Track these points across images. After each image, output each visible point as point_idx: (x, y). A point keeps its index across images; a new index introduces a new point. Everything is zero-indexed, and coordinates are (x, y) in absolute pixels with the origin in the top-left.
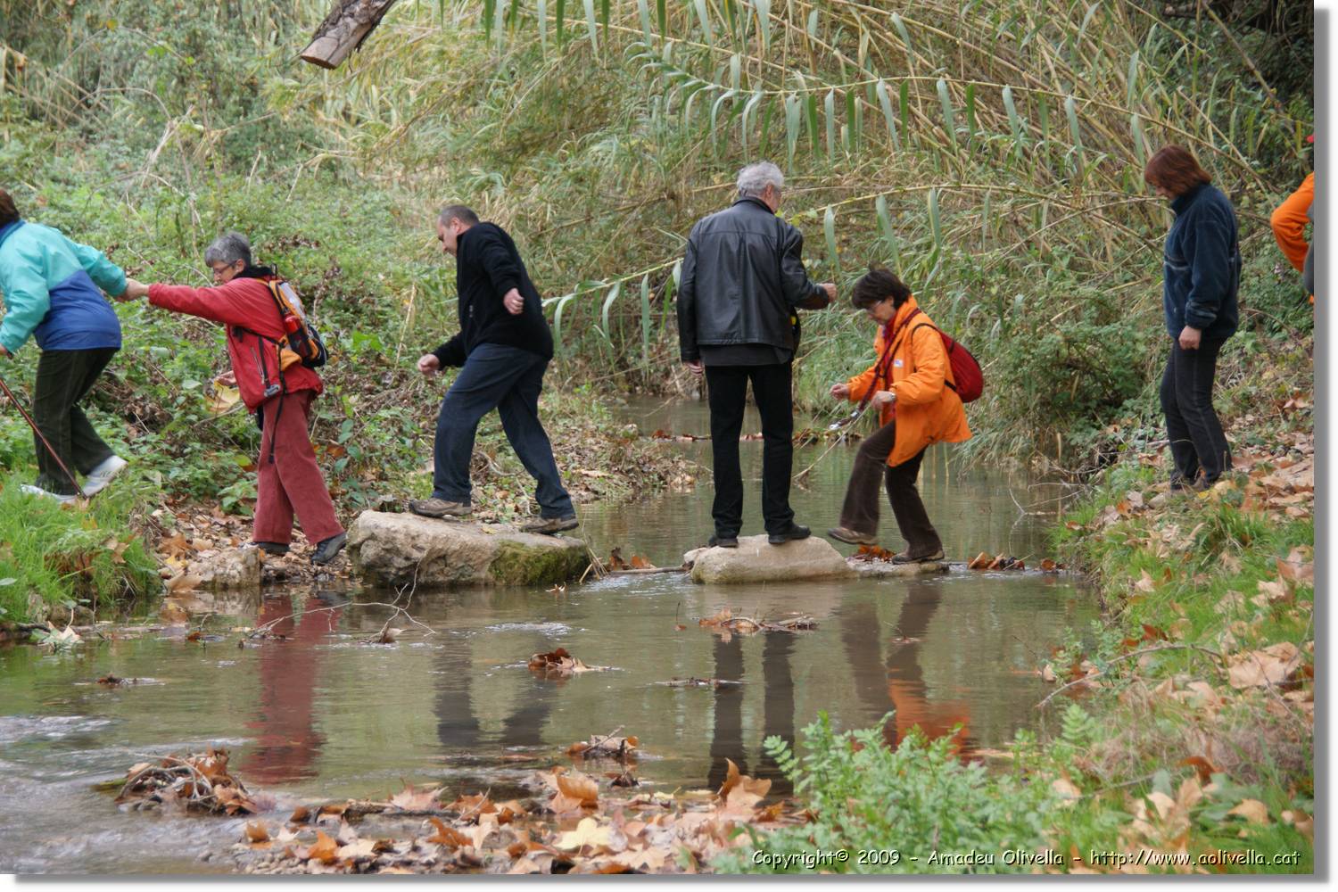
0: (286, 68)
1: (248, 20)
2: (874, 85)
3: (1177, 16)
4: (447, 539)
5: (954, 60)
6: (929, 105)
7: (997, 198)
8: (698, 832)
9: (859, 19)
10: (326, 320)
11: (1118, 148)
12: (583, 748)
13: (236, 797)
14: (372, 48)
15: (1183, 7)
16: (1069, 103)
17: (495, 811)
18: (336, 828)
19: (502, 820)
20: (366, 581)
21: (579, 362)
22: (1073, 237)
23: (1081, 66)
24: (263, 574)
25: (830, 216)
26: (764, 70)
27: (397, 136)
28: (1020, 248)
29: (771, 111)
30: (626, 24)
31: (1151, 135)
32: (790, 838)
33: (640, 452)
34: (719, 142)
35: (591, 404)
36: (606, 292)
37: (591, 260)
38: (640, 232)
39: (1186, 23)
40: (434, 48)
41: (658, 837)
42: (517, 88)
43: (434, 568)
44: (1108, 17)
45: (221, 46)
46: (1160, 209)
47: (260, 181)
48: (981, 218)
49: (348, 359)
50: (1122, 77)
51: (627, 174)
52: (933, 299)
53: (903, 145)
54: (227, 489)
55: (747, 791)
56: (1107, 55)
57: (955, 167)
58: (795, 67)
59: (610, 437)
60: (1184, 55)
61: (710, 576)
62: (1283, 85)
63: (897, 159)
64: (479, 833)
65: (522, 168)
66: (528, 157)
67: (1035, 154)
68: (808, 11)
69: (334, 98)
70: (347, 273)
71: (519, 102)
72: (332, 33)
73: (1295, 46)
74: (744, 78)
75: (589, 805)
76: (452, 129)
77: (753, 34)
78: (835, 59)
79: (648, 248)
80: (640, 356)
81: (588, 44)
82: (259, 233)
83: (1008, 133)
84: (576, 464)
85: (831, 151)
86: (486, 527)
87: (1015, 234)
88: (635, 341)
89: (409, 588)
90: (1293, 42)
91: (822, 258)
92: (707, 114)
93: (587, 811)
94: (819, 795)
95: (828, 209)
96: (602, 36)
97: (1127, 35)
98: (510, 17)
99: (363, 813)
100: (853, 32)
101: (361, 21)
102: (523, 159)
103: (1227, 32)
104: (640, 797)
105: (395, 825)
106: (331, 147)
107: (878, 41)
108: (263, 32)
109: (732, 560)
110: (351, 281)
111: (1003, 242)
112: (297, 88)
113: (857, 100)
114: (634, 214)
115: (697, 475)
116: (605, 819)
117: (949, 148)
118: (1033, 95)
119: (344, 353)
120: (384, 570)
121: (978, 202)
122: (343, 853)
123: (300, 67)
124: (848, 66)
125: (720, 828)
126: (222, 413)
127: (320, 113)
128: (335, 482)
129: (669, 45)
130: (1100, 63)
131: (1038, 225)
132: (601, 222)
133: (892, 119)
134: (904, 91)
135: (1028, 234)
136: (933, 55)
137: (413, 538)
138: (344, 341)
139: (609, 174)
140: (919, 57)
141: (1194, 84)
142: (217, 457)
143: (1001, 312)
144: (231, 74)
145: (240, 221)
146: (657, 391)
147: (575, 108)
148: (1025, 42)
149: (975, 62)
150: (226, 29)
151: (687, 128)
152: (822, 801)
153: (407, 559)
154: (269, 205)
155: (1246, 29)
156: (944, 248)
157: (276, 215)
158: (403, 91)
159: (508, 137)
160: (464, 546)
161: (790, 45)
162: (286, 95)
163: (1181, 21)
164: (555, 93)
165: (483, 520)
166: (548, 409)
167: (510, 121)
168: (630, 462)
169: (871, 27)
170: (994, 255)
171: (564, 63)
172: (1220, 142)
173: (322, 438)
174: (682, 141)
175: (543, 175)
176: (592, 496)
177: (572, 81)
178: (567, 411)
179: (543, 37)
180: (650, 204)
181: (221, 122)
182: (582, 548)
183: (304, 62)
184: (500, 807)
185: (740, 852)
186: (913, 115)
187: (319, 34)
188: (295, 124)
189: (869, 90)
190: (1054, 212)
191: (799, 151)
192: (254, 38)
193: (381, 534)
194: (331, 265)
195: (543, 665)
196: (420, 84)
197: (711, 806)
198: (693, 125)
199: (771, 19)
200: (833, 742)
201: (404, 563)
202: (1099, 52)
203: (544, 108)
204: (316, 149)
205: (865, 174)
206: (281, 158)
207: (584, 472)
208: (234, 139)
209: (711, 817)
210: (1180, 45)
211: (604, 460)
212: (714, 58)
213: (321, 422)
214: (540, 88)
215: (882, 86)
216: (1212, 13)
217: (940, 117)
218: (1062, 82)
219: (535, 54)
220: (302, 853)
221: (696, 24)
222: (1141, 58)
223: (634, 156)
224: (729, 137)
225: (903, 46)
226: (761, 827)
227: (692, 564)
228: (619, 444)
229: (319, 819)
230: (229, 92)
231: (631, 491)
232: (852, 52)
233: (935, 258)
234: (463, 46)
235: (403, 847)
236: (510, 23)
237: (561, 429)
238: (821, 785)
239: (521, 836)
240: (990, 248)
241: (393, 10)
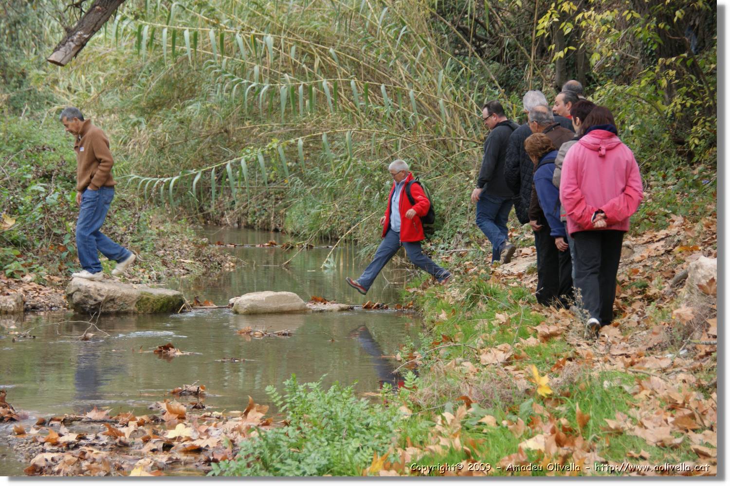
0: (40, 66)
1: (21, 42)
2: (322, 82)
3: (460, 54)
4: (115, 291)
5: (358, 71)
6: (347, 92)
7: (378, 136)
8: (233, 430)
9: (315, 51)
10: (58, 186)
11: (433, 114)
12: (179, 391)
13: (10, 413)
14: (82, 57)
15: (463, 51)
16: (411, 93)
17: (136, 420)
18: (59, 428)
19: (139, 424)
20: (75, 310)
21: (181, 208)
22: (413, 155)
23: (417, 76)
24: (25, 307)
25: (301, 142)
26: (270, 73)
27: (94, 99)
28: (388, 160)
29: (273, 93)
30: (205, 49)
31: (448, 109)
32: (276, 433)
33: (209, 252)
34: (249, 106)
35: (186, 228)
36: (195, 175)
37: (187, 160)
38: (210, 147)
39: (464, 58)
40: (112, 58)
41: (214, 433)
42: (153, 78)
43: (109, 305)
44: (429, 54)
45: (8, 54)
46: (452, 143)
47: (27, 119)
48: (371, 145)
49: (69, 205)
50: (435, 81)
51: (204, 120)
52: (348, 182)
53: (335, 110)
54: (8, 266)
55: (258, 411)
56: (429, 71)
57: (359, 121)
58: (285, 72)
59: (195, 244)
60: (463, 72)
61: (241, 310)
62: (507, 88)
63: (332, 116)
64: (128, 430)
65: (155, 116)
66: (158, 111)
67: (395, 116)
68: (291, 46)
69: (63, 81)
70: (68, 164)
71: (153, 84)
72: (63, 49)
73: (513, 70)
74: (260, 76)
75: (182, 418)
76: (121, 96)
77: (265, 56)
78: (303, 69)
79: (214, 155)
80: (210, 206)
81: (187, 58)
82: (26, 144)
83: (383, 106)
84: (178, 257)
85: (301, 112)
86: (135, 286)
87: (387, 153)
88: (208, 199)
89: (97, 315)
90: (512, 68)
91: (297, 162)
92: (243, 93)
93: (180, 420)
94: (291, 413)
95: (300, 139)
96: (194, 55)
97: (438, 62)
98: (149, 44)
99: (72, 421)
100: (312, 57)
101: (77, 43)
102: (155, 111)
103: (483, 63)
104: (206, 414)
105: (88, 427)
106: (62, 103)
107: (324, 61)
108: (29, 48)
109: (252, 303)
110: (71, 167)
111: (381, 157)
112: (45, 75)
113: (314, 88)
114: (208, 139)
115: (236, 263)
116: (189, 424)
117: (356, 112)
118: (395, 89)
119: (67, 202)
120: (84, 306)
121: (369, 137)
122: (62, 440)
123: (47, 65)
124: (309, 73)
125: (244, 428)
126: (6, 230)
127: (57, 88)
128: (61, 263)
129: (225, 61)
130: (425, 75)
131: (397, 149)
132: (192, 142)
133: (330, 98)
134: (335, 84)
135: (392, 153)
136: (349, 69)
137: (98, 290)
138: (67, 196)
139: (196, 120)
140: (343, 69)
141: (468, 86)
142: (4, 251)
143: (379, 190)
144: (13, 68)
145: (16, 138)
146: (218, 223)
147: (180, 88)
148: (391, 64)
149: (368, 73)
150: (11, 46)
151: (233, 99)
152: (292, 416)
153: (95, 300)
154: (31, 130)
155: (491, 62)
156: (354, 159)
157: (34, 135)
158: (97, 77)
159: (148, 101)
160: (123, 294)
161: (282, 62)
162: (39, 78)
163: (462, 57)
164: (171, 81)
165: (133, 282)
166: (165, 231)
167: (148, 94)
168: (205, 256)
169: (320, 54)
170: (377, 162)
171: (175, 67)
172: (479, 113)
173: (55, 242)
174: (231, 105)
175: (164, 120)
176: (186, 272)
177: (179, 75)
178: (175, 231)
179: (165, 54)
180: (216, 135)
181: (8, 90)
182: (180, 296)
183: (49, 63)
184: (138, 418)
185: (253, 439)
186: (340, 96)
187: (57, 49)
188: (44, 92)
189: (319, 84)
190: (404, 143)
191: (287, 112)
192: (24, 52)
193: (83, 289)
194: (61, 160)
195: (161, 351)
196: (105, 75)
197: (240, 418)
198: (236, 98)
199: (274, 50)
200: (298, 388)
201: (94, 303)
202: (425, 69)
203: (165, 87)
204: (53, 104)
205: (317, 123)
206: (37, 109)
207: (182, 260)
208: (14, 99)
209: (240, 423)
210: (462, 68)
211: (192, 255)
212: (247, 67)
213: (55, 234)
214: (163, 79)
215: (325, 83)
216: (476, 54)
217: (352, 98)
218: (408, 83)
219: (161, 63)
220: (41, 440)
221: (238, 51)
222: (444, 73)
223: (209, 111)
224: (253, 104)
225: (335, 64)
226: (263, 428)
227: (233, 304)
228: (199, 247)
229: (50, 424)
230: (12, 76)
231: (204, 270)
232: (311, 66)
233: (349, 163)
234: (126, 57)
235: (91, 437)
236: (149, 47)
237: (171, 240)
238: (292, 408)
239: (148, 432)
240: (375, 159)
241: (92, 39)
